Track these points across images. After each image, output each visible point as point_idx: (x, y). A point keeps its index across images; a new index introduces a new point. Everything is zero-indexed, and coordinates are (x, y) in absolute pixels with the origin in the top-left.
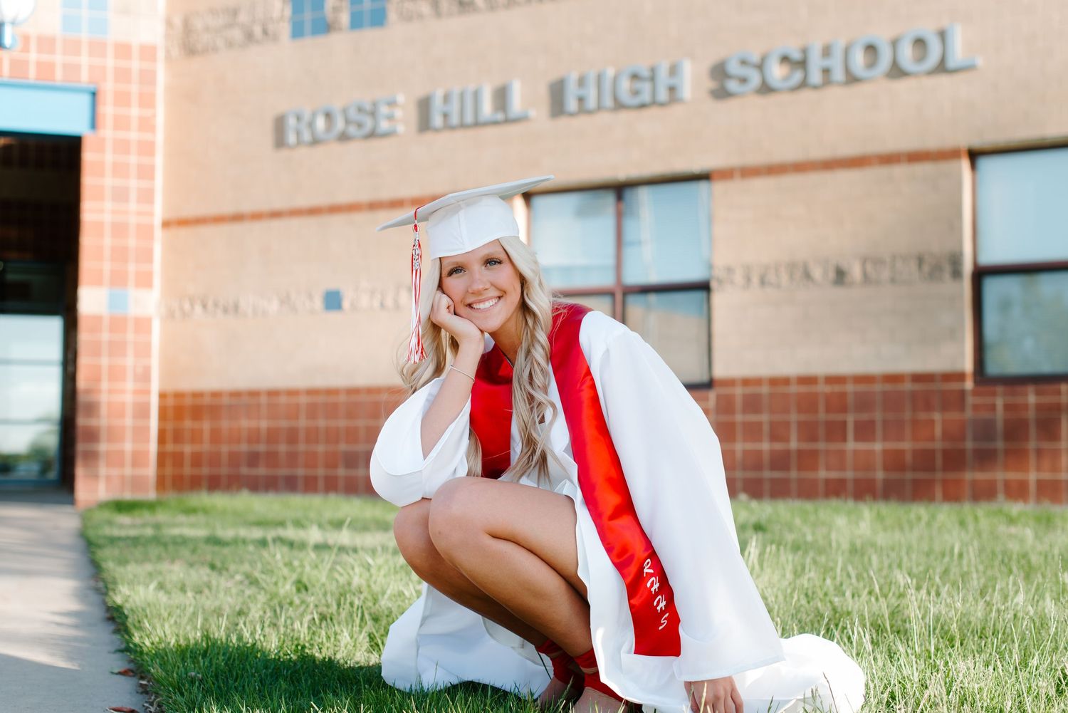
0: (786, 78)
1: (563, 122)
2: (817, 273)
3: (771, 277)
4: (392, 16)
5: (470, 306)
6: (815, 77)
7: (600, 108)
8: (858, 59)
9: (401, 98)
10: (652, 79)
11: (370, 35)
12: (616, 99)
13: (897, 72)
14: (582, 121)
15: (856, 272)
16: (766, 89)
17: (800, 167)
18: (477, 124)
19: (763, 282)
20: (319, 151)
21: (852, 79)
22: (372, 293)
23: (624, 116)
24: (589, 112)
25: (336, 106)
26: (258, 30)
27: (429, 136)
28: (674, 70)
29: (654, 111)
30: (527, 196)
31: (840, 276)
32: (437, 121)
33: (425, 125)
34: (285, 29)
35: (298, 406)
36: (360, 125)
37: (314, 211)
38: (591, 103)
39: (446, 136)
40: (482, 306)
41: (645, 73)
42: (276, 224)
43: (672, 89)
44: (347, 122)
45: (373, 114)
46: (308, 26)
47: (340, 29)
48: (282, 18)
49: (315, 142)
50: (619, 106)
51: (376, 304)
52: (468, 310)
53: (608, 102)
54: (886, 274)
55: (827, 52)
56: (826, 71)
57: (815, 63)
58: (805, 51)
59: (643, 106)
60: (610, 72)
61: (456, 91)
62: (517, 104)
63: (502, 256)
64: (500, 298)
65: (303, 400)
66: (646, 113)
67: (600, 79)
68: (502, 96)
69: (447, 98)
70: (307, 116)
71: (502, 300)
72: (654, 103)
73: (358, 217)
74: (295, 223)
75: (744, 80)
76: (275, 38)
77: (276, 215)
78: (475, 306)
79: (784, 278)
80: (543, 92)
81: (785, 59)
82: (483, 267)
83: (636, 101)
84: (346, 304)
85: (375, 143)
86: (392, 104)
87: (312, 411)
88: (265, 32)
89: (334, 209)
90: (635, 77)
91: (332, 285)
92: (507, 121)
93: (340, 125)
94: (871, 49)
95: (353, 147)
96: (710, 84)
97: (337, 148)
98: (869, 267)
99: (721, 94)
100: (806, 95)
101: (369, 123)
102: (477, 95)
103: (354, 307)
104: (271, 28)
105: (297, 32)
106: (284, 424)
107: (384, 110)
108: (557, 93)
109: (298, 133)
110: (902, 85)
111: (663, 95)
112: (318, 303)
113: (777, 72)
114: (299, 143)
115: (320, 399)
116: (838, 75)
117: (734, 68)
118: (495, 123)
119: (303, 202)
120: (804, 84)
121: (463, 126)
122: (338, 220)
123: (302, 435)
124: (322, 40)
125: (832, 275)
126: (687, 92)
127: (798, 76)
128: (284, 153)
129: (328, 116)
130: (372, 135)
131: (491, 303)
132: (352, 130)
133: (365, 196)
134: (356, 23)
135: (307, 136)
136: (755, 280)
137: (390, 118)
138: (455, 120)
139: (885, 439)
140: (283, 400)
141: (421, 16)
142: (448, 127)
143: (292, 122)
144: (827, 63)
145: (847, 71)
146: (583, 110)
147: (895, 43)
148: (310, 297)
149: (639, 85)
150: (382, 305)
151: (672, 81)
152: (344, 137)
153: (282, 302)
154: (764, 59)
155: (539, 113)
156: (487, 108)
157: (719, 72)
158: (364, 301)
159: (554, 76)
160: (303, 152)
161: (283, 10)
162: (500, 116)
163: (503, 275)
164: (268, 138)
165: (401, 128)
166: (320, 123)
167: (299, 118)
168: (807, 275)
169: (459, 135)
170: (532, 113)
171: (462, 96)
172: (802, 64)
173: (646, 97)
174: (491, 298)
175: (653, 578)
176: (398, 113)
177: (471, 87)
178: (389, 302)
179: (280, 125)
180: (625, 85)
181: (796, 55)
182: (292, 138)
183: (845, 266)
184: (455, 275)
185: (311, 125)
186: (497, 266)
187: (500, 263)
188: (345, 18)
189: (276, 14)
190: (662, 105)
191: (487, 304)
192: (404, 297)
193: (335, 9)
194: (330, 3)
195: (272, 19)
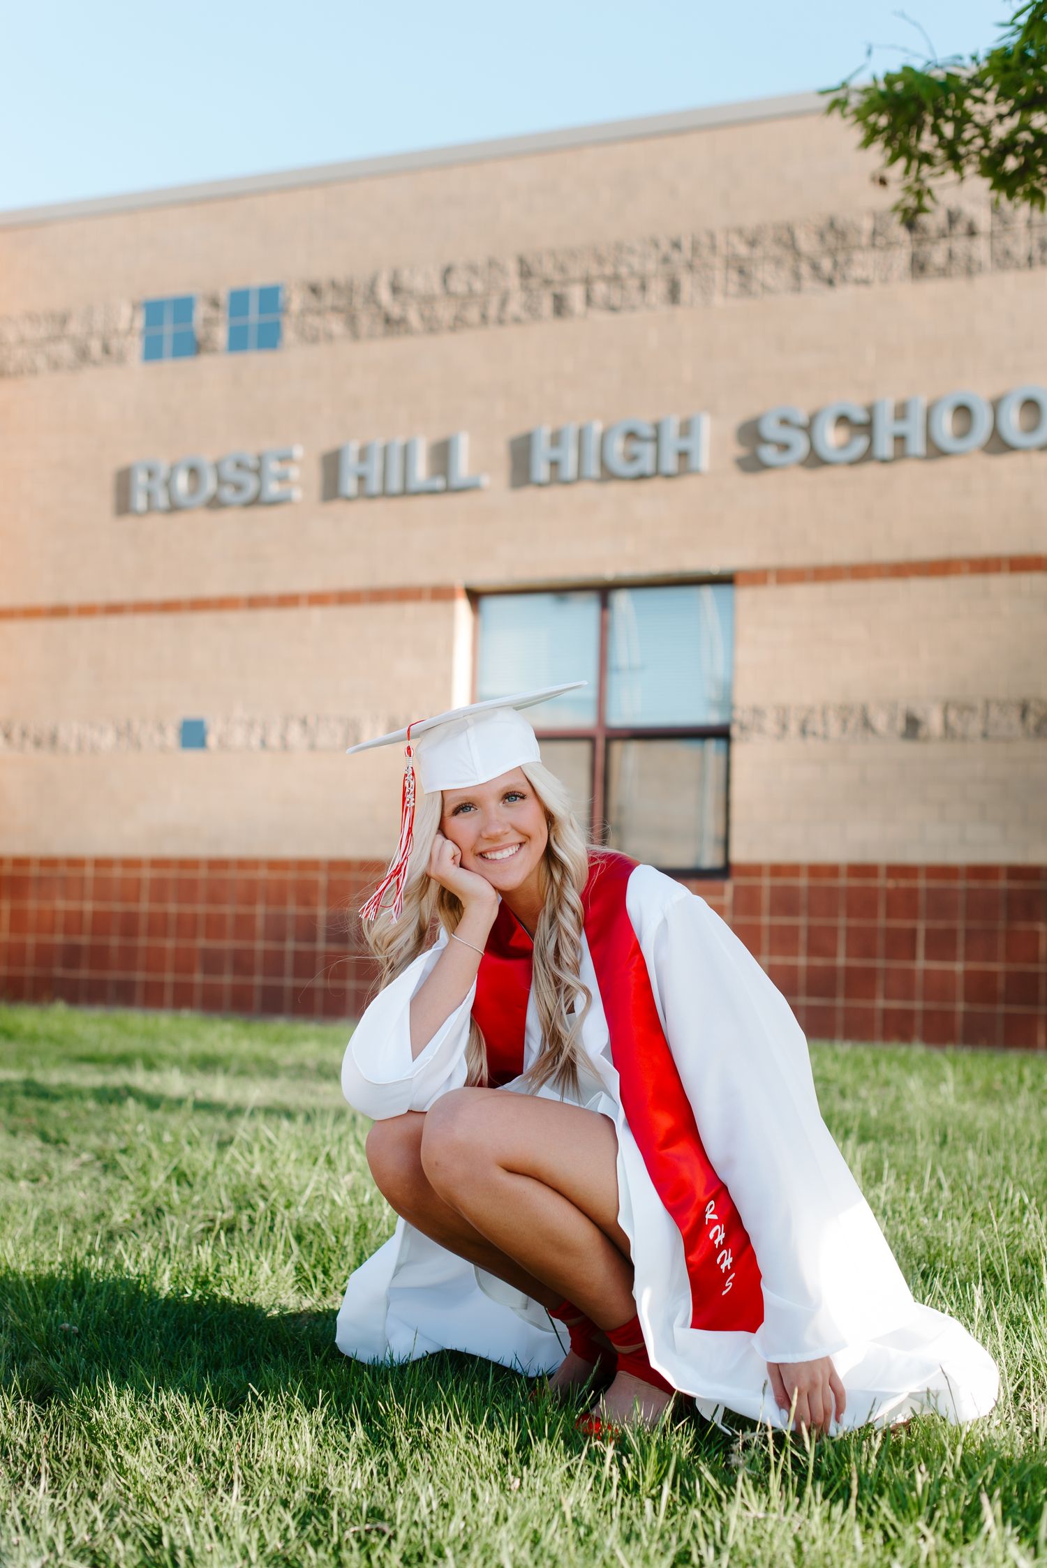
0: (844, 447)
1: (528, 493)
2: (880, 720)
3: (816, 725)
4: (289, 335)
5: (482, 855)
6: (885, 447)
7: (580, 477)
8: (945, 425)
9: (298, 452)
10: (656, 439)
11: (256, 360)
12: (603, 464)
13: (998, 444)
14: (556, 494)
15: (934, 722)
16: (815, 460)
17: (860, 572)
18: (405, 493)
19: (803, 731)
20: (180, 520)
21: (935, 452)
22: (251, 725)
23: (614, 489)
24: (567, 483)
25: (206, 460)
26: (95, 346)
27: (337, 507)
28: (686, 429)
29: (657, 485)
30: (475, 596)
31: (913, 726)
32: (350, 485)
33: (331, 490)
34: (135, 347)
35: (139, 881)
36: (239, 488)
37: (169, 607)
38: (569, 470)
39: (362, 507)
40: (498, 855)
41: (647, 431)
42: (114, 623)
43: (683, 455)
44: (221, 481)
45: (258, 472)
46: (168, 344)
47: (214, 350)
48: (130, 330)
49: (174, 508)
50: (608, 475)
51: (255, 741)
52: (480, 860)
53: (593, 469)
54: (976, 726)
55: (901, 412)
56: (900, 439)
57: (886, 428)
58: (871, 410)
59: (642, 477)
60: (597, 428)
61: (378, 444)
62: (463, 468)
63: (526, 789)
64: (521, 844)
65: (147, 874)
66: (646, 487)
67: (581, 435)
68: (442, 454)
69: (363, 455)
70: (163, 472)
71: (525, 847)
72: (657, 473)
73: (233, 618)
74: (141, 622)
75: (785, 447)
76: (121, 359)
77: (114, 609)
78: (489, 856)
79: (834, 728)
80: (501, 450)
81: (843, 420)
82: (501, 804)
83: (633, 470)
84: (212, 740)
85: (260, 514)
86: (286, 459)
87: (159, 890)
88: (106, 350)
89: (199, 605)
90: (631, 435)
91: (193, 714)
92: (449, 490)
93: (210, 485)
94: (963, 411)
95: (228, 517)
96: (739, 451)
97: (203, 518)
98: (953, 715)
99: (752, 464)
100: (870, 471)
101: (252, 485)
102: (406, 452)
103: (222, 744)
104: (114, 344)
105: (152, 351)
106: (118, 907)
107: (274, 467)
108: (521, 452)
109: (150, 495)
110: (1004, 463)
111: (670, 464)
112: (172, 737)
113: (831, 438)
114: (151, 508)
115: (171, 874)
116: (917, 445)
117: (771, 429)
118: (432, 492)
119: (154, 592)
120: (868, 456)
121: (385, 494)
122: (203, 620)
123: (143, 924)
124: (186, 364)
125: (900, 724)
126: (704, 459)
127: (860, 444)
128: (129, 522)
129: (194, 472)
130: (256, 501)
131: (512, 851)
132: (228, 494)
133: (243, 588)
134: (238, 342)
135: (162, 500)
136: (794, 727)
137: (283, 479)
138: (374, 485)
139: (968, 957)
140: (117, 872)
141: (330, 337)
142: (364, 494)
143: (141, 478)
144: (901, 428)
145: (929, 439)
146: (556, 478)
147: (996, 405)
148: (161, 729)
149: (636, 447)
150: (263, 743)
151: (684, 444)
152: (215, 503)
153: (119, 734)
154: (813, 419)
155: (495, 480)
156: (421, 471)
157: (751, 434)
158: (238, 736)
159: (517, 430)
160: (157, 522)
161: (132, 320)
162: (439, 483)
163: (527, 815)
164: (107, 501)
165: (297, 494)
166: (182, 482)
167: (151, 474)
168: (866, 724)
169: (380, 506)
170: (485, 481)
171: (386, 451)
172: (867, 428)
173: (647, 465)
174: (511, 845)
175: (718, 1227)
176: (294, 472)
177: (399, 441)
178: (274, 740)
179: (124, 481)
180: (617, 446)
181: (859, 416)
182: (140, 502)
183: (919, 714)
184: (462, 815)
185: (169, 484)
186: (519, 802)
187: (523, 797)
188: (221, 335)
189: (123, 325)
190: (669, 476)
191: (506, 853)
192: (295, 733)
193: (208, 322)
194: (201, 311)
195: (116, 331)
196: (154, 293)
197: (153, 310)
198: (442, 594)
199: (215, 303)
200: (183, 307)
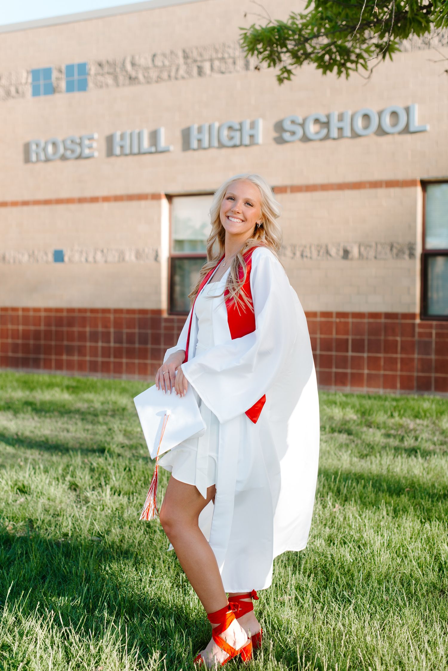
0: (317, 133)
1: (190, 153)
2: (333, 251)
3: (307, 253)
4: (91, 85)
6: (334, 133)
7: (210, 146)
8: (359, 123)
9: (96, 136)
10: (241, 130)
11: (77, 95)
12: (219, 141)
13: (381, 132)
14: (201, 153)
15: (355, 252)
16: (306, 139)
17: (324, 187)
18: (140, 153)
19: (302, 256)
20: (50, 165)
21: (355, 135)
22: (81, 252)
23: (224, 151)
24: (205, 149)
25: (59, 139)
26: (13, 90)
27: (113, 159)
28: (253, 125)
29: (242, 149)
30: (170, 197)
31: (346, 253)
32: (117, 150)
33: (110, 153)
34: (29, 90)
35: (40, 317)
36: (73, 151)
37: (47, 202)
38: (206, 144)
39: (123, 159)
41: (237, 127)
42: (26, 209)
43: (252, 136)
44: (65, 149)
45: (80, 144)
46: (42, 89)
47: (60, 92)
48: (26, 83)
49: (47, 160)
50: (221, 146)
51: (83, 259)
53: (215, 143)
54: (372, 254)
55: (341, 118)
56: (340, 129)
57: (335, 124)
58: (328, 116)
59: (235, 146)
60: (217, 125)
61: (128, 132)
62: (163, 143)
65: (43, 314)
66: (237, 150)
67: (210, 128)
68: (154, 136)
69: (122, 137)
70: (42, 145)
72: (241, 145)
73: (72, 207)
74: (36, 208)
75: (293, 133)
76: (23, 96)
77: (25, 203)
79: (315, 253)
80: (178, 135)
81: (317, 121)
83: (231, 143)
84: (66, 259)
85: (82, 162)
86: (91, 139)
87: (48, 321)
88: (17, 92)
89: (59, 202)
90: (230, 128)
91: (59, 248)
92: (157, 152)
93: (61, 150)
94: (366, 116)
95: (69, 164)
96: (275, 135)
97: (59, 164)
98: (362, 249)
99: (280, 141)
100: (329, 143)
101: (78, 150)
102: (140, 135)
103: (70, 261)
104: (20, 90)
105: (36, 92)
106: (32, 328)
107: (87, 142)
108: (186, 134)
109: (37, 154)
110: (384, 140)
111: (247, 141)
112: (50, 257)
113: (312, 129)
114: (38, 160)
115: (53, 314)
116: (347, 132)
117: (287, 125)
118: (151, 153)
119: (41, 196)
120: (327, 137)
121: (132, 154)
122: (61, 208)
123: (42, 335)
124: (50, 97)
125: (341, 253)
126: (260, 139)
127: (324, 132)
128: (30, 166)
129: (54, 144)
130: (80, 157)
132: (68, 153)
133: (76, 195)
134: (70, 88)
135: (42, 157)
136: (298, 254)
137: (90, 147)
138: (127, 151)
139: (369, 351)
140: (31, 314)
141: (107, 85)
142: (123, 154)
143: (34, 147)
144: (341, 125)
145: (352, 129)
146: (200, 147)
147: (380, 114)
148: (46, 254)
149: (233, 134)
150: (87, 260)
151: (252, 132)
152: (64, 158)
153: (29, 256)
154: (305, 120)
155: (176, 148)
156: (146, 144)
157: (279, 127)
158: (77, 257)
159: (184, 126)
160: (40, 165)
161: (27, 78)
162: (153, 149)
164: (21, 157)
165: (96, 154)
166: (50, 149)
167: (37, 145)
168: (328, 252)
169: (130, 158)
170: (172, 148)
171: (131, 135)
172: (327, 124)
173: (237, 141)
176: (95, 145)
177: (137, 131)
178: (91, 259)
179: (27, 147)
180: (225, 133)
181: (324, 119)
182: (34, 158)
183: (349, 248)
185: (45, 149)
188: (63, 85)
189: (24, 81)
190: (246, 146)
192: (99, 256)
193: (58, 79)
194: (55, 74)
195: (21, 84)
196: (35, 67)
197: (35, 74)
198: (156, 197)
199: (60, 71)
200: (47, 72)
